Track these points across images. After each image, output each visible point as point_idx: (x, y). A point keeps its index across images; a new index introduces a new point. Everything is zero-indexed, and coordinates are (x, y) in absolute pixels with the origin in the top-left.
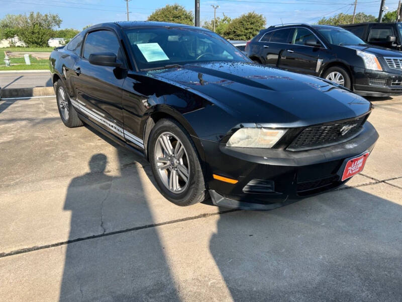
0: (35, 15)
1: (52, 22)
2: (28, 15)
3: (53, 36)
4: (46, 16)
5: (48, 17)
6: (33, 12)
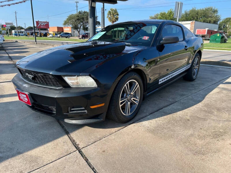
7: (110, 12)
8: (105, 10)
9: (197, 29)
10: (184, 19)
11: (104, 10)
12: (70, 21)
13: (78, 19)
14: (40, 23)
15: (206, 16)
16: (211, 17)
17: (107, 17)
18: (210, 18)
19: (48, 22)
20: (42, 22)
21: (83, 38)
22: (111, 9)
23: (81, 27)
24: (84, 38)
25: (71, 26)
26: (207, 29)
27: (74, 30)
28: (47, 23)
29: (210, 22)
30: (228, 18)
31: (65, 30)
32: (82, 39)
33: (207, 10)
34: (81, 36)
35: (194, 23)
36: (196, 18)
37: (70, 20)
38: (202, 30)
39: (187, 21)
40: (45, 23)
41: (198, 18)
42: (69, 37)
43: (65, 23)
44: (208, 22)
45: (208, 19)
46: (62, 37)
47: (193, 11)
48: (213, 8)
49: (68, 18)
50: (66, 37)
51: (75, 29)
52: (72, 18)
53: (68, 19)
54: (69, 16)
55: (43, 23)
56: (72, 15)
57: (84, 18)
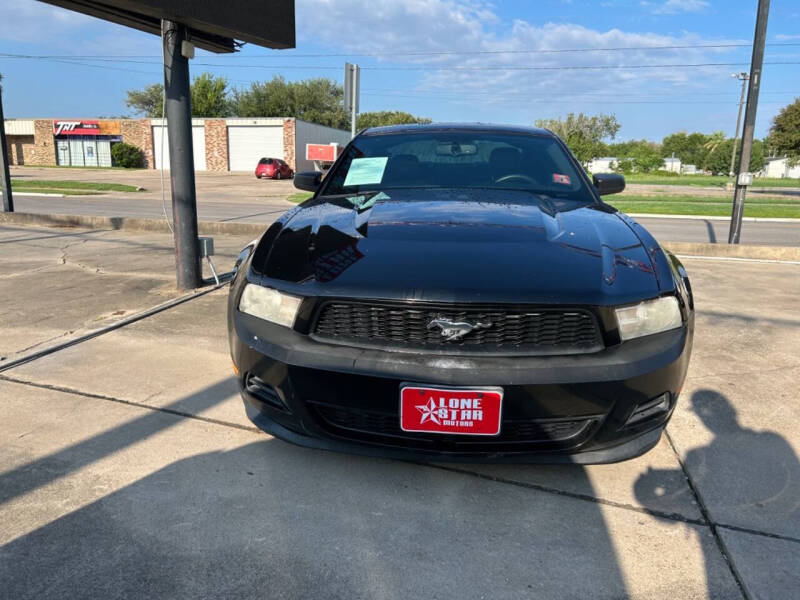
0: (576, 119)
1: (603, 129)
2: (564, 120)
3: (600, 153)
4: (594, 119)
5: (597, 122)
6: (572, 115)
9: (307, 145)
10: (253, 109)
15: (317, 106)
16: (328, 109)
18: (327, 113)
26: (334, 145)
29: (330, 124)
30: (366, 115)
33: (317, 87)
35: (292, 124)
36: (289, 109)
38: (322, 147)
39: (264, 115)
41: (296, 108)
44: (323, 124)
45: (324, 115)
47: (277, 86)
48: (332, 84)
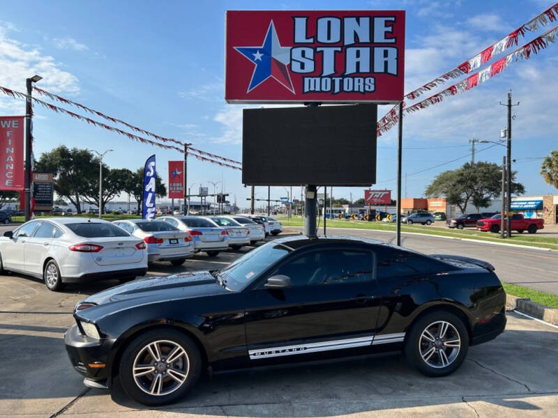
7: (549, 160)
8: (512, 162)
11: (509, 162)
12: (440, 186)
13: (460, 182)
14: (373, 193)
17: (542, 173)
19: (390, 191)
20: (377, 191)
21: (457, 227)
22: (553, 153)
23: (468, 198)
24: (460, 226)
25: (443, 197)
27: (453, 206)
28: (387, 193)
31: (433, 205)
32: (456, 229)
34: (454, 221)
37: (440, 183)
40: (383, 193)
42: (429, 222)
43: (430, 191)
46: (413, 223)
49: (435, 179)
50: (423, 224)
51: (454, 203)
52: (447, 180)
53: (435, 182)
54: (439, 175)
55: (380, 193)
56: (448, 172)
57: (476, 178)
